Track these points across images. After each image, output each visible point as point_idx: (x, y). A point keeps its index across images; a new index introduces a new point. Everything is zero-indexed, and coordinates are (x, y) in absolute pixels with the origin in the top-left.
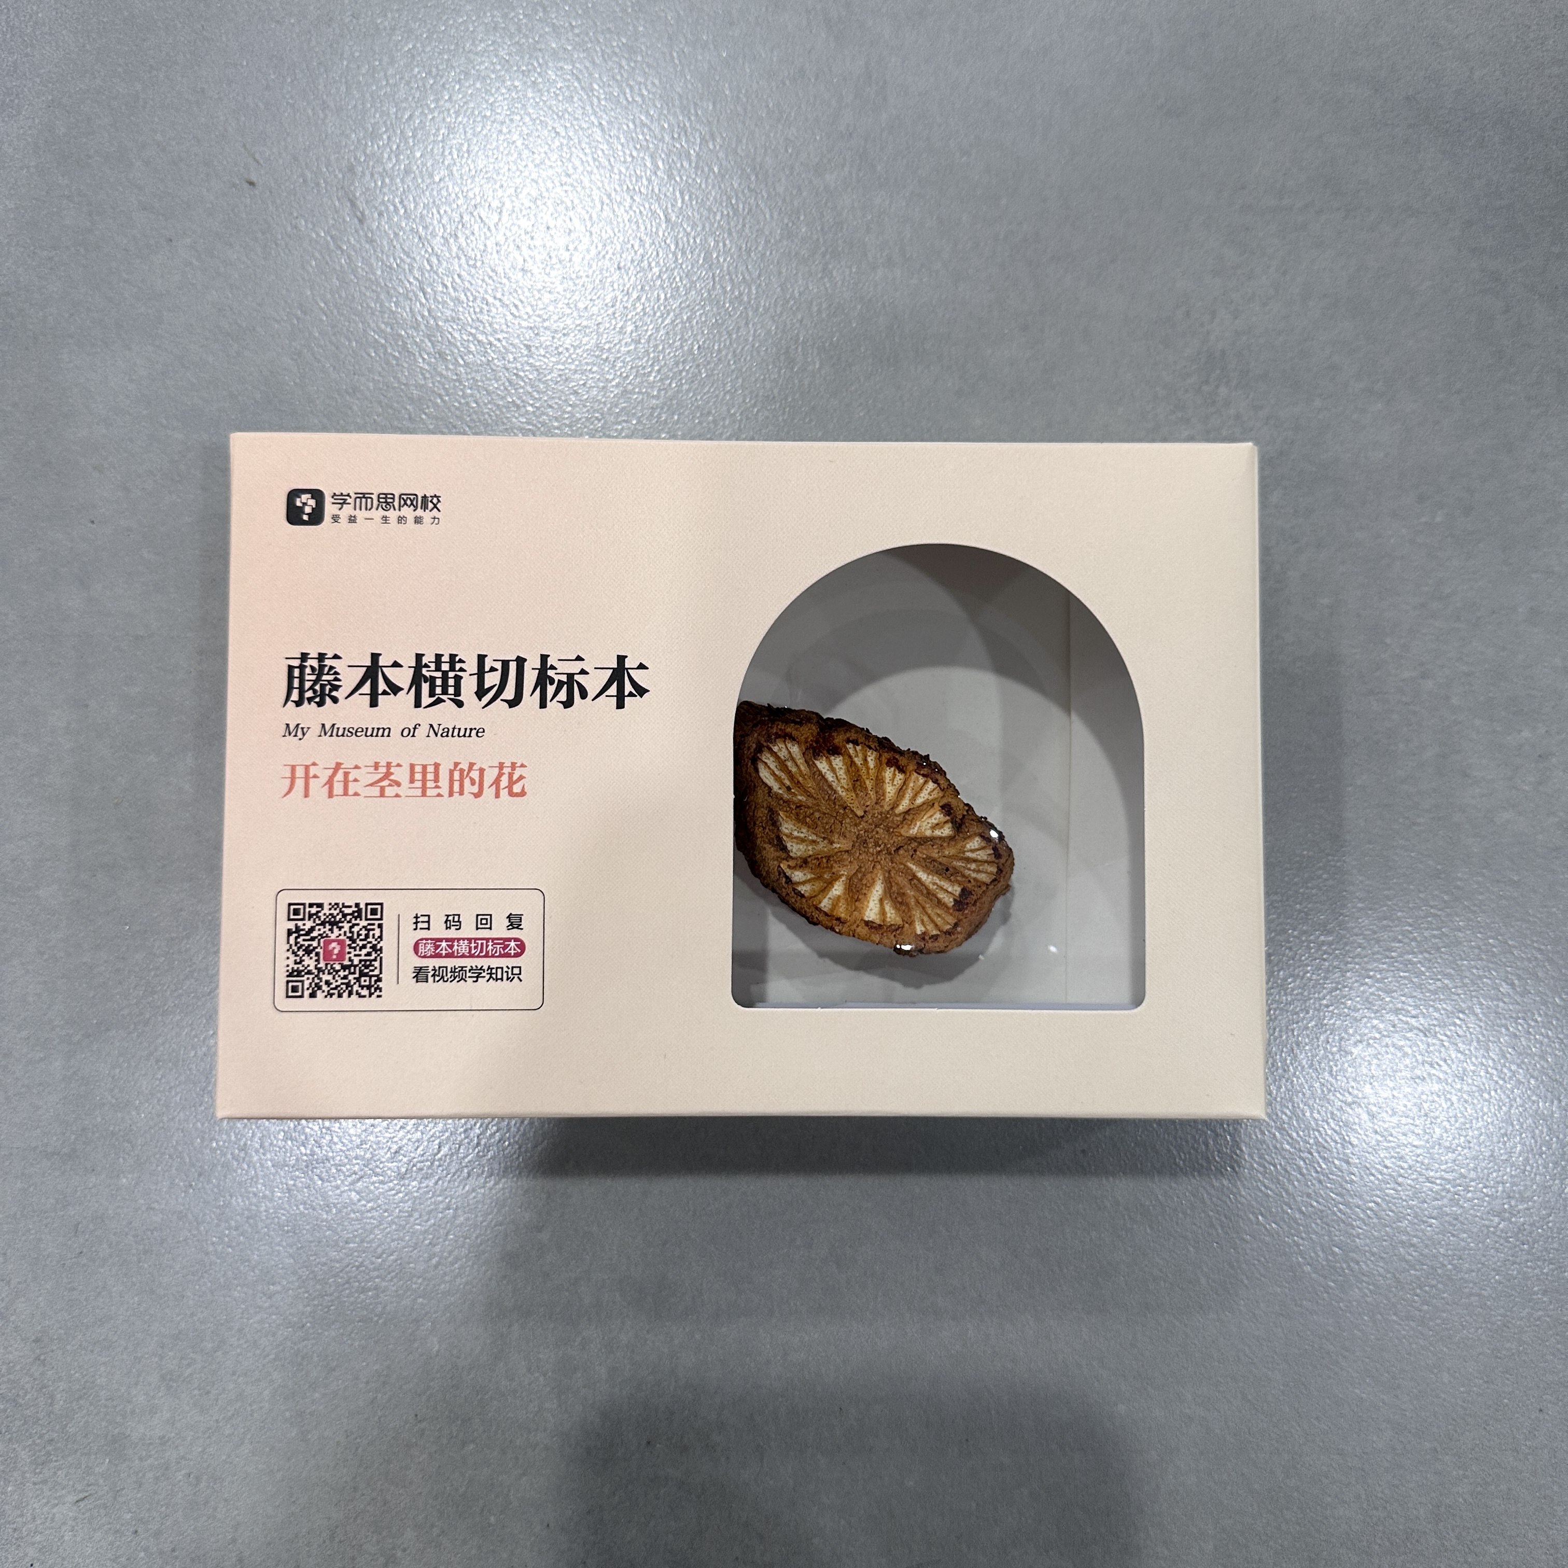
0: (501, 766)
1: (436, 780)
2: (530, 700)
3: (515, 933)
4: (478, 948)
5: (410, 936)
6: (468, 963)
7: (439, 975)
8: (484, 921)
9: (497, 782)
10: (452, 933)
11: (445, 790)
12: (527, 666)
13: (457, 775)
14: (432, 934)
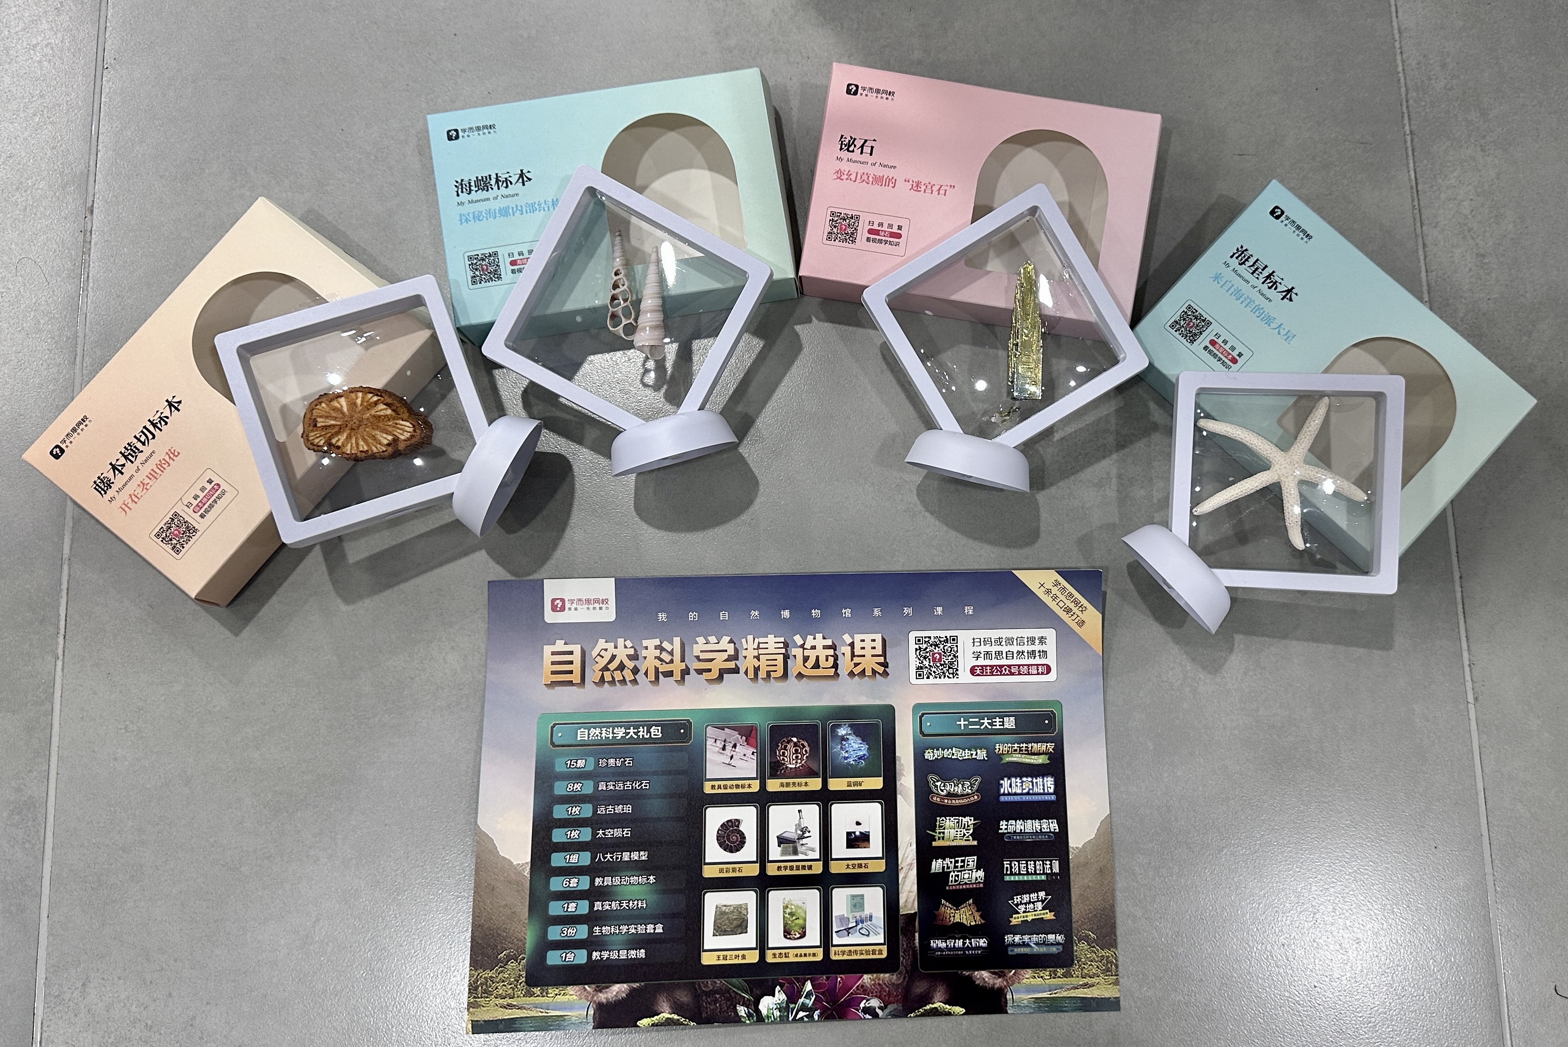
0: (167, 453)
1: (156, 473)
2: (157, 432)
3: (213, 484)
4: (208, 496)
5: (190, 511)
6: (210, 502)
7: (207, 511)
8: (203, 489)
9: (170, 458)
10: (199, 500)
11: (161, 473)
12: (147, 427)
13: (159, 467)
14: (195, 504)
